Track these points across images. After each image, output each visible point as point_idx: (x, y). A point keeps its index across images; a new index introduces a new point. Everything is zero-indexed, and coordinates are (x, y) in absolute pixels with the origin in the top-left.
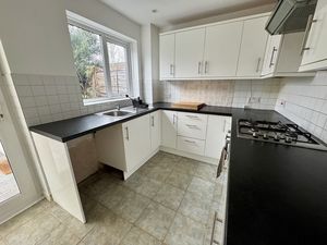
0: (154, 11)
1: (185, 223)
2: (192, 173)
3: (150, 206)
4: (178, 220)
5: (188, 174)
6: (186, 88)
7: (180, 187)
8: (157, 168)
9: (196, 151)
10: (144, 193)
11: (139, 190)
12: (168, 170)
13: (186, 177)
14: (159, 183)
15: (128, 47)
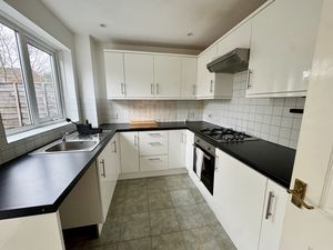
0: (102, 25)
1: (194, 236)
2: (166, 189)
3: (154, 244)
4: (187, 238)
5: (164, 192)
6: (134, 107)
7: (167, 207)
8: (129, 201)
9: (162, 167)
10: (137, 235)
11: (127, 236)
12: (143, 197)
13: (165, 195)
14: (143, 215)
15: (56, 55)
